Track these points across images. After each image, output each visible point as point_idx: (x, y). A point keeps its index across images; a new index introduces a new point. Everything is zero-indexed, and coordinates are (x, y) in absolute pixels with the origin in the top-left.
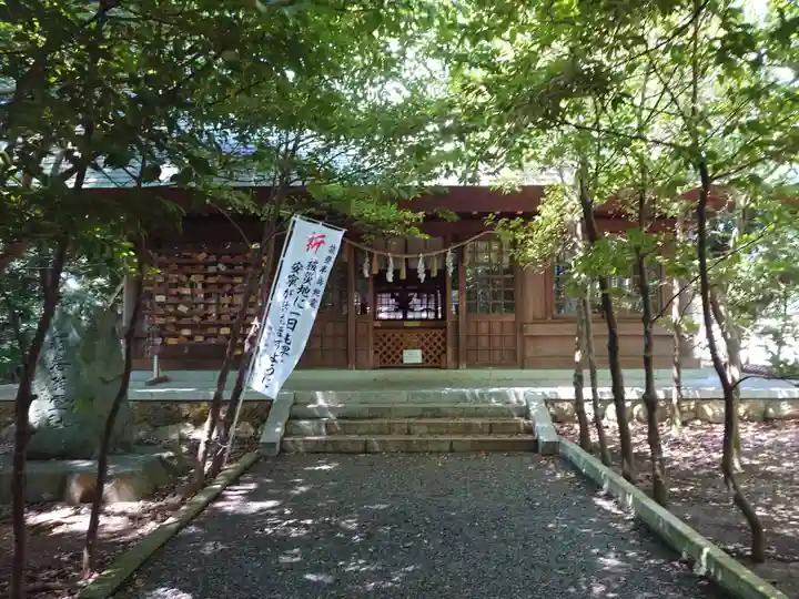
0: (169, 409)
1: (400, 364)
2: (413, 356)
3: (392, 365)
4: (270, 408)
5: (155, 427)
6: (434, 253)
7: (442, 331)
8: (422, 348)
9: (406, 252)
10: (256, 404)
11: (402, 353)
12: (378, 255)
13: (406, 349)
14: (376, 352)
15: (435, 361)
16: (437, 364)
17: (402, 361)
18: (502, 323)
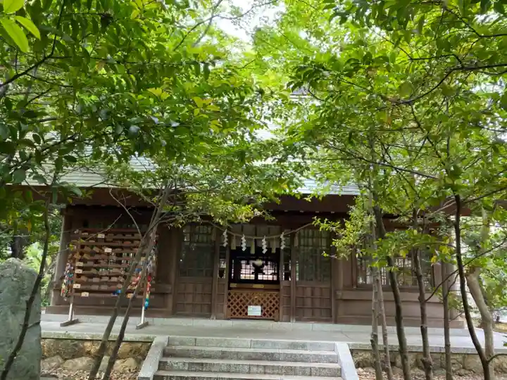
0: (76, 345)
1: (246, 317)
2: (255, 310)
3: (239, 316)
4: (149, 347)
5: (66, 359)
6: (274, 237)
7: (276, 293)
8: (262, 305)
9: (256, 235)
10: (140, 345)
11: (247, 307)
12: (236, 236)
13: (250, 304)
14: (229, 307)
15: (270, 315)
16: (272, 317)
17: (247, 314)
18: (321, 288)
